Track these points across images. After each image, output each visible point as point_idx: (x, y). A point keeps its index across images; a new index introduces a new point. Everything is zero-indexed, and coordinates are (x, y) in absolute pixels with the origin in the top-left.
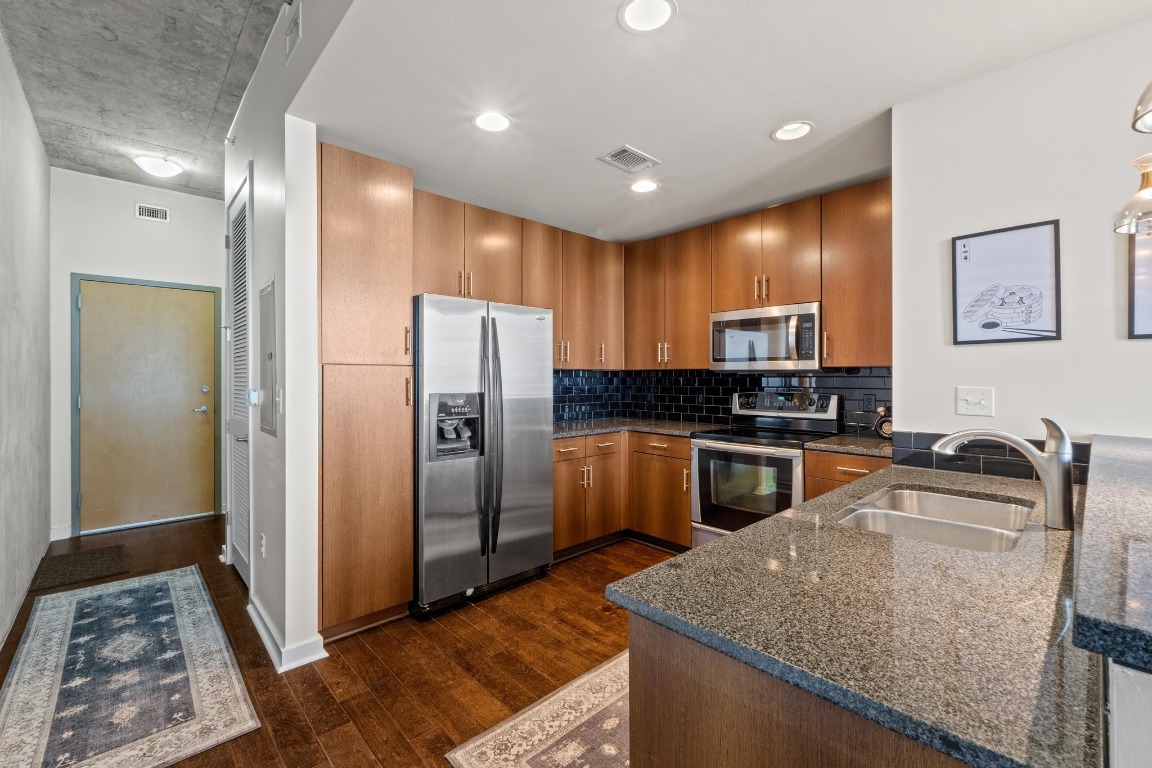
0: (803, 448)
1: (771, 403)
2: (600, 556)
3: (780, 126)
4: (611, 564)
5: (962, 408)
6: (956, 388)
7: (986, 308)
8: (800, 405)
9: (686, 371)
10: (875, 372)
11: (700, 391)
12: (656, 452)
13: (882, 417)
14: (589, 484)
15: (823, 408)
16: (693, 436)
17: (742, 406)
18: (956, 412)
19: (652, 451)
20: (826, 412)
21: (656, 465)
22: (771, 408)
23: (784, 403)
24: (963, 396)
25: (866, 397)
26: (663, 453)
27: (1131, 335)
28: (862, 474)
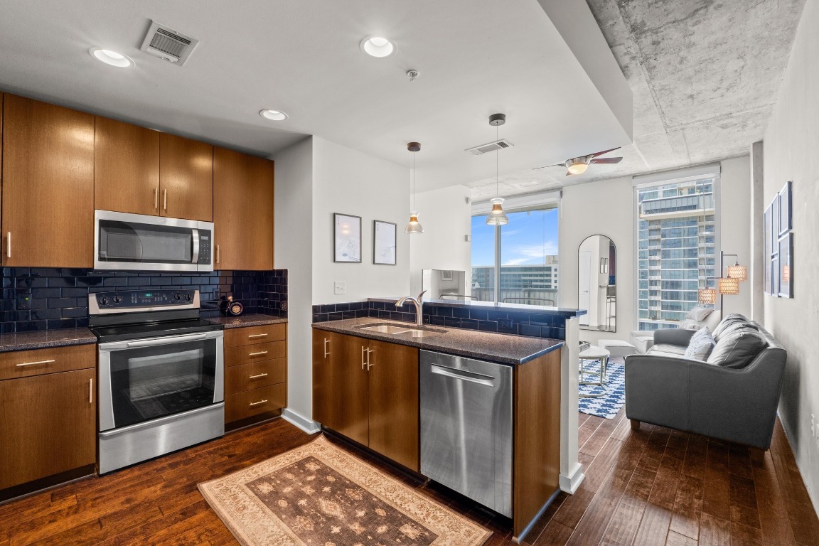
0: (225, 329)
1: (139, 300)
3: (266, 108)
5: (337, 291)
7: (343, 248)
8: (169, 300)
13: (232, 303)
15: (190, 301)
16: (100, 340)
17: (102, 305)
20: (192, 303)
21: (27, 390)
22: (140, 304)
23: (152, 299)
24: (337, 286)
25: (215, 291)
26: (42, 371)
27: (374, 263)
28: (263, 337)
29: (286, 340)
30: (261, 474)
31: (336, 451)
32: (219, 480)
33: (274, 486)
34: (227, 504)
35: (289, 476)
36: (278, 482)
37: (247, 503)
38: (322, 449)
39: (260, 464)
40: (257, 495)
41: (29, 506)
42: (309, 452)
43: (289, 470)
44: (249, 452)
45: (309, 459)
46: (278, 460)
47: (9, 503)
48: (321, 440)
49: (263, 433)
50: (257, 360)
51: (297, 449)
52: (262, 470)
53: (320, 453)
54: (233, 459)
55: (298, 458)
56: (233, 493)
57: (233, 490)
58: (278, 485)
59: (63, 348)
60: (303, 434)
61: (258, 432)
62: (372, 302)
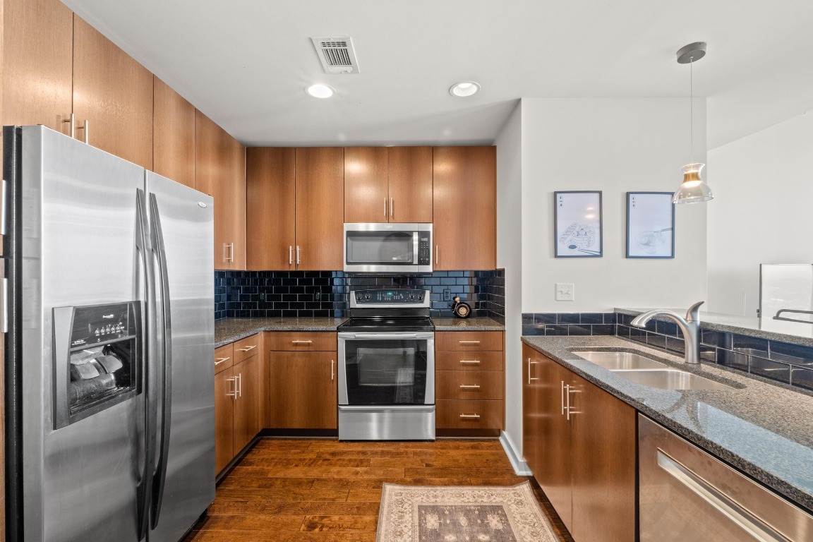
0: (434, 330)
1: (383, 298)
2: (250, 468)
3: (455, 84)
4: (269, 472)
5: (559, 297)
6: (556, 285)
7: (569, 238)
8: (405, 298)
9: (318, 272)
10: (450, 275)
11: (317, 290)
12: (298, 348)
13: (458, 304)
14: (238, 393)
15: (421, 300)
16: (339, 330)
17: (359, 301)
18: (556, 299)
19: (293, 349)
20: (422, 302)
21: (299, 360)
22: (383, 301)
23: (392, 297)
24: (559, 289)
25: (445, 291)
26: (306, 348)
27: (627, 256)
28: (476, 344)
29: (503, 350)
30: (439, 502)
31: (536, 515)
32: (402, 487)
33: (440, 524)
34: (392, 519)
35: (463, 521)
36: (448, 522)
37: (406, 530)
38: (520, 503)
39: (445, 488)
40: (420, 525)
41: (297, 447)
42: (501, 499)
43: (467, 512)
44: (445, 468)
45: (496, 509)
46: (465, 492)
47: (292, 439)
48: (525, 488)
49: (471, 451)
50: (469, 368)
51: (491, 488)
52: (443, 497)
53: (514, 507)
54: (428, 470)
55: (486, 501)
56: (403, 509)
57: (406, 505)
58: (446, 524)
59: (319, 333)
60: (511, 470)
61: (468, 448)
62: (620, 315)
